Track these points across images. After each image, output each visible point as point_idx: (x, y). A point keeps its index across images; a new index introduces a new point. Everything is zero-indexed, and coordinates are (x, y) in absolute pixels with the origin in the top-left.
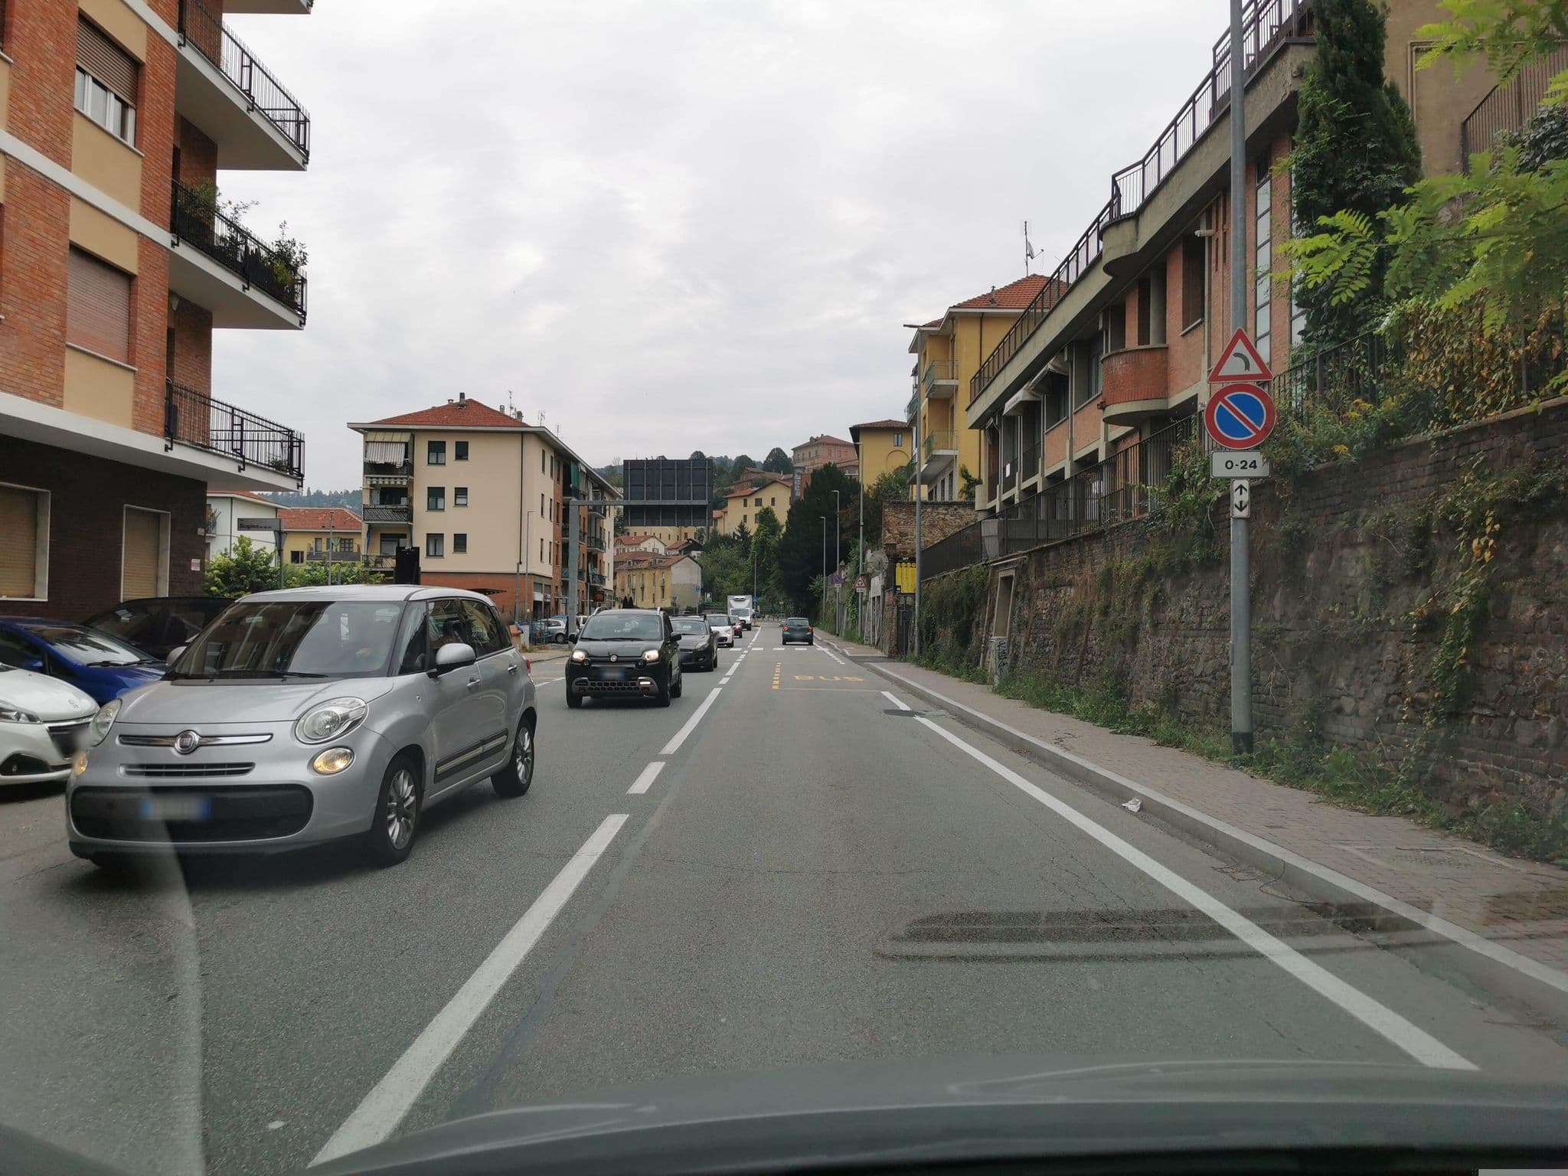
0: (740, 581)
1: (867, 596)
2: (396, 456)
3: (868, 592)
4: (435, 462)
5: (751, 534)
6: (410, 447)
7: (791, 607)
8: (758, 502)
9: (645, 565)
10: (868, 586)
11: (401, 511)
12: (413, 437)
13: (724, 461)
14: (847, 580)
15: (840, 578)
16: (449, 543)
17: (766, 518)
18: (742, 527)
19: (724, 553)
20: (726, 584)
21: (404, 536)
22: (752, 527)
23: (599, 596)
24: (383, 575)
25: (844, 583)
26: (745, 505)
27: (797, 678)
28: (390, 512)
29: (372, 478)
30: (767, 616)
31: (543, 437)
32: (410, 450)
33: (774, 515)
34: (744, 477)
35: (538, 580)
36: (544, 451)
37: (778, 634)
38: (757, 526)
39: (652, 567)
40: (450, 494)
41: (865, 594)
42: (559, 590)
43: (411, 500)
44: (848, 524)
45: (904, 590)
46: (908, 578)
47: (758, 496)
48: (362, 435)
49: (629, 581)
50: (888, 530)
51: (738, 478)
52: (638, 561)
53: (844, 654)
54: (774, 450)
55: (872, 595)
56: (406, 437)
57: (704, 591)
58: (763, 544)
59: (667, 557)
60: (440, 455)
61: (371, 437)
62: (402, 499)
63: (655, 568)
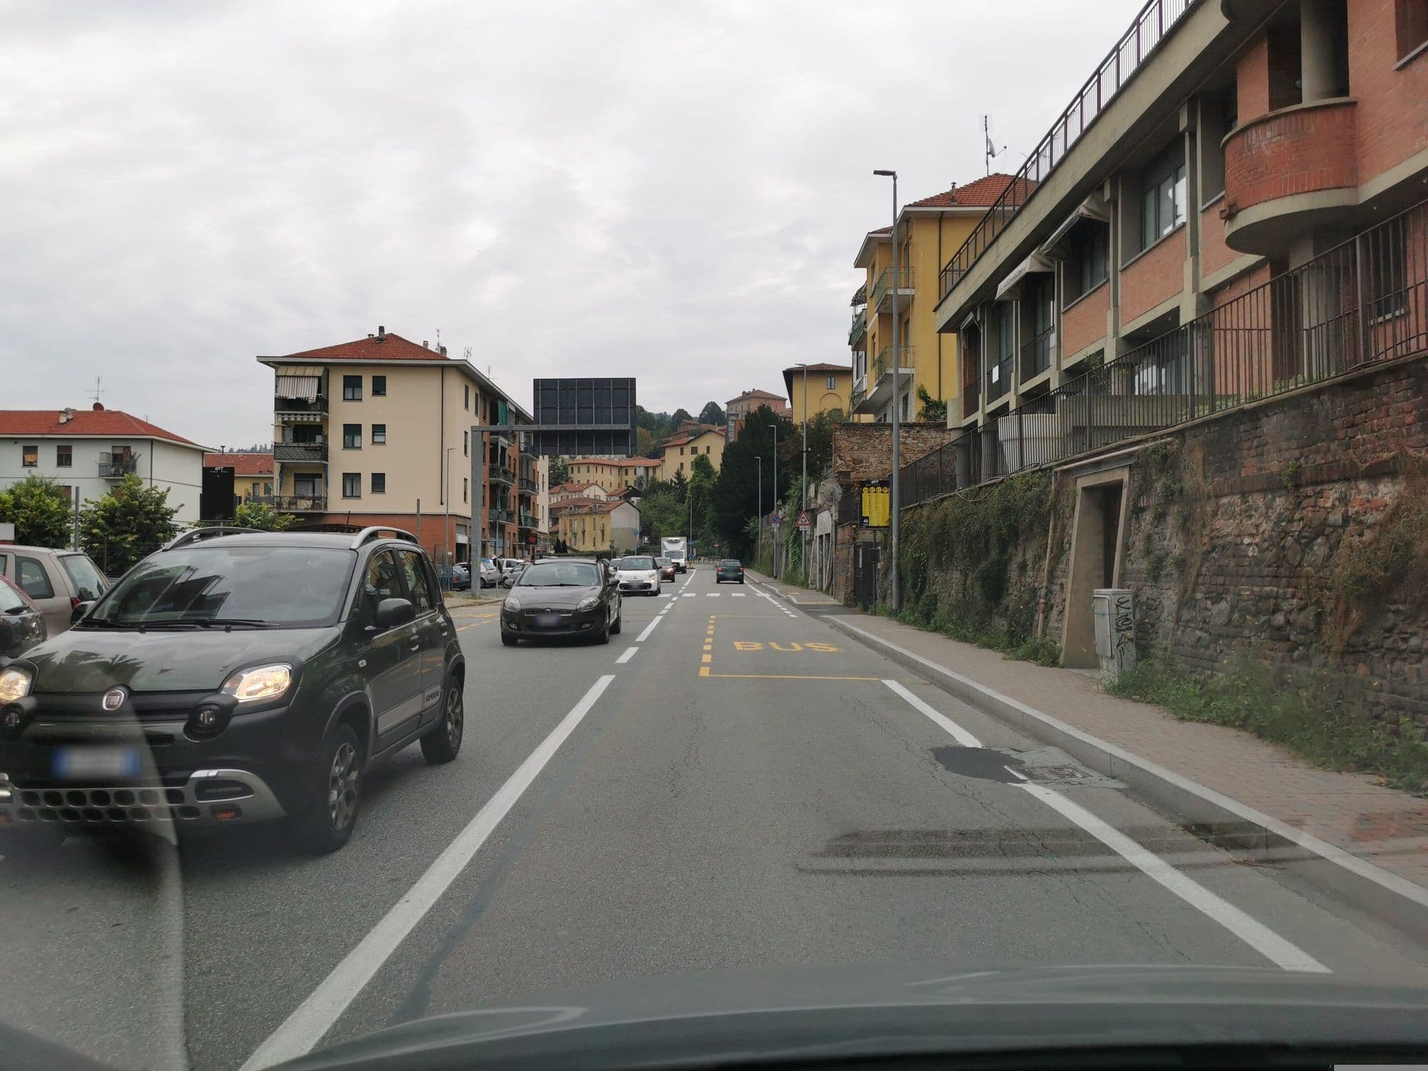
0: (678, 525)
1: (812, 535)
2: (308, 391)
3: (813, 531)
4: (350, 397)
5: (687, 481)
6: (324, 381)
7: (725, 550)
8: (694, 450)
9: (586, 510)
10: (814, 523)
11: (315, 449)
12: (327, 372)
13: (663, 416)
14: (785, 519)
15: (777, 517)
16: (366, 483)
17: (701, 464)
18: (678, 474)
19: (662, 499)
20: (663, 528)
21: (320, 476)
22: (688, 474)
23: (532, 539)
24: (293, 516)
25: (782, 522)
26: (682, 453)
27: (738, 645)
28: (302, 450)
29: (283, 414)
30: (702, 558)
31: (465, 371)
32: (323, 386)
33: (709, 462)
34: (681, 429)
35: (461, 522)
36: (467, 388)
37: (713, 575)
38: (693, 472)
39: (592, 512)
40: (367, 432)
41: (808, 533)
42: (487, 532)
43: (326, 438)
44: (787, 458)
45: (873, 523)
46: (877, 506)
47: (694, 445)
48: (273, 370)
49: (571, 525)
50: (840, 456)
51: (675, 430)
52: (579, 507)
53: (789, 601)
54: (709, 404)
55: (818, 533)
56: (319, 372)
57: (642, 534)
58: (698, 489)
59: (607, 503)
60: (356, 390)
61: (282, 371)
62: (317, 437)
63: (596, 513)
